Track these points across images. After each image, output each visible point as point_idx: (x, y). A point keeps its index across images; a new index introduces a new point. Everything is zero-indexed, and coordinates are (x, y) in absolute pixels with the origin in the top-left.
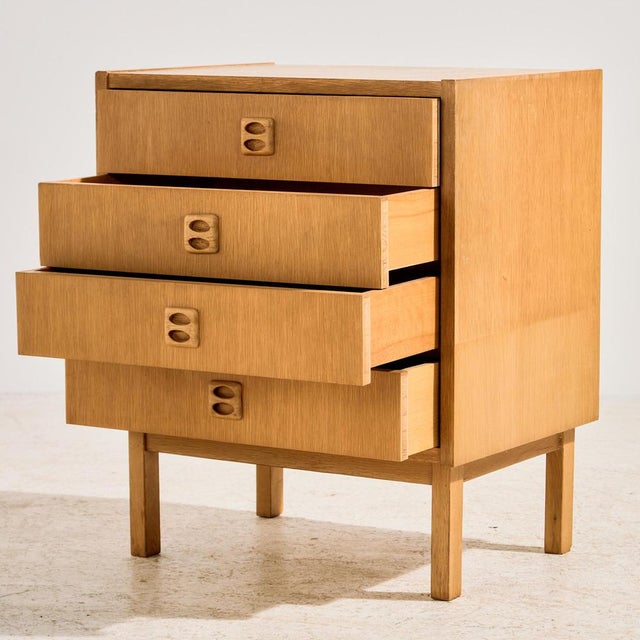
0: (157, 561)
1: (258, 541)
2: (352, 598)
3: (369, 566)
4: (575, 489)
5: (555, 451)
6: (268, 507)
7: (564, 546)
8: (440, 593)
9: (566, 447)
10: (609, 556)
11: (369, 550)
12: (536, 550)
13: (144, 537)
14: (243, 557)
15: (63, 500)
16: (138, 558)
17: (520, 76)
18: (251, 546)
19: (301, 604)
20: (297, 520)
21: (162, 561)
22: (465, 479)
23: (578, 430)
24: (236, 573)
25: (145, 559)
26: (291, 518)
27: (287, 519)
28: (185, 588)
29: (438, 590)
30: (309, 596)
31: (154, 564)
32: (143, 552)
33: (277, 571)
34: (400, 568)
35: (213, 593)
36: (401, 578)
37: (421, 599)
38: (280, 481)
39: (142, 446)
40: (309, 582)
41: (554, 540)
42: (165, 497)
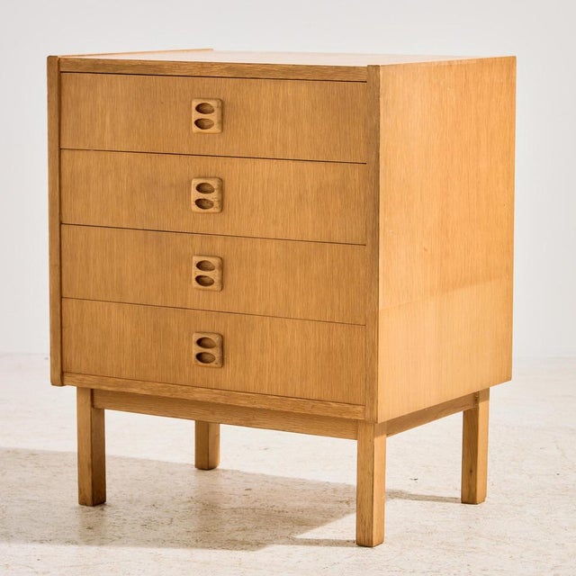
0: (102, 510)
1: (196, 492)
2: (283, 544)
3: (299, 514)
4: (489, 444)
5: (471, 408)
6: (206, 460)
7: (479, 496)
8: (365, 540)
9: (481, 405)
10: (521, 506)
11: (299, 500)
12: (454, 500)
13: (90, 488)
14: (182, 506)
15: (15, 452)
16: (86, 507)
17: (440, 62)
18: (189, 495)
19: (236, 549)
20: (233, 472)
21: (107, 510)
22: (388, 435)
23: (492, 389)
24: (175, 521)
25: (91, 508)
26: (227, 471)
27: (224, 471)
28: (129, 535)
29: (362, 538)
30: (243, 543)
31: (100, 512)
32: (90, 502)
33: (214, 519)
34: (328, 516)
35: (154, 540)
36: (328, 526)
37: (347, 546)
38: (217, 436)
39: (89, 403)
40: (244, 530)
41: (470, 490)
42: (111, 450)
